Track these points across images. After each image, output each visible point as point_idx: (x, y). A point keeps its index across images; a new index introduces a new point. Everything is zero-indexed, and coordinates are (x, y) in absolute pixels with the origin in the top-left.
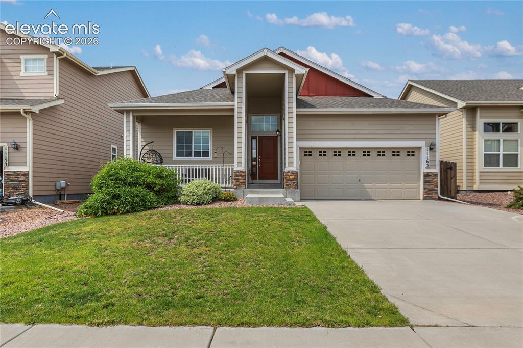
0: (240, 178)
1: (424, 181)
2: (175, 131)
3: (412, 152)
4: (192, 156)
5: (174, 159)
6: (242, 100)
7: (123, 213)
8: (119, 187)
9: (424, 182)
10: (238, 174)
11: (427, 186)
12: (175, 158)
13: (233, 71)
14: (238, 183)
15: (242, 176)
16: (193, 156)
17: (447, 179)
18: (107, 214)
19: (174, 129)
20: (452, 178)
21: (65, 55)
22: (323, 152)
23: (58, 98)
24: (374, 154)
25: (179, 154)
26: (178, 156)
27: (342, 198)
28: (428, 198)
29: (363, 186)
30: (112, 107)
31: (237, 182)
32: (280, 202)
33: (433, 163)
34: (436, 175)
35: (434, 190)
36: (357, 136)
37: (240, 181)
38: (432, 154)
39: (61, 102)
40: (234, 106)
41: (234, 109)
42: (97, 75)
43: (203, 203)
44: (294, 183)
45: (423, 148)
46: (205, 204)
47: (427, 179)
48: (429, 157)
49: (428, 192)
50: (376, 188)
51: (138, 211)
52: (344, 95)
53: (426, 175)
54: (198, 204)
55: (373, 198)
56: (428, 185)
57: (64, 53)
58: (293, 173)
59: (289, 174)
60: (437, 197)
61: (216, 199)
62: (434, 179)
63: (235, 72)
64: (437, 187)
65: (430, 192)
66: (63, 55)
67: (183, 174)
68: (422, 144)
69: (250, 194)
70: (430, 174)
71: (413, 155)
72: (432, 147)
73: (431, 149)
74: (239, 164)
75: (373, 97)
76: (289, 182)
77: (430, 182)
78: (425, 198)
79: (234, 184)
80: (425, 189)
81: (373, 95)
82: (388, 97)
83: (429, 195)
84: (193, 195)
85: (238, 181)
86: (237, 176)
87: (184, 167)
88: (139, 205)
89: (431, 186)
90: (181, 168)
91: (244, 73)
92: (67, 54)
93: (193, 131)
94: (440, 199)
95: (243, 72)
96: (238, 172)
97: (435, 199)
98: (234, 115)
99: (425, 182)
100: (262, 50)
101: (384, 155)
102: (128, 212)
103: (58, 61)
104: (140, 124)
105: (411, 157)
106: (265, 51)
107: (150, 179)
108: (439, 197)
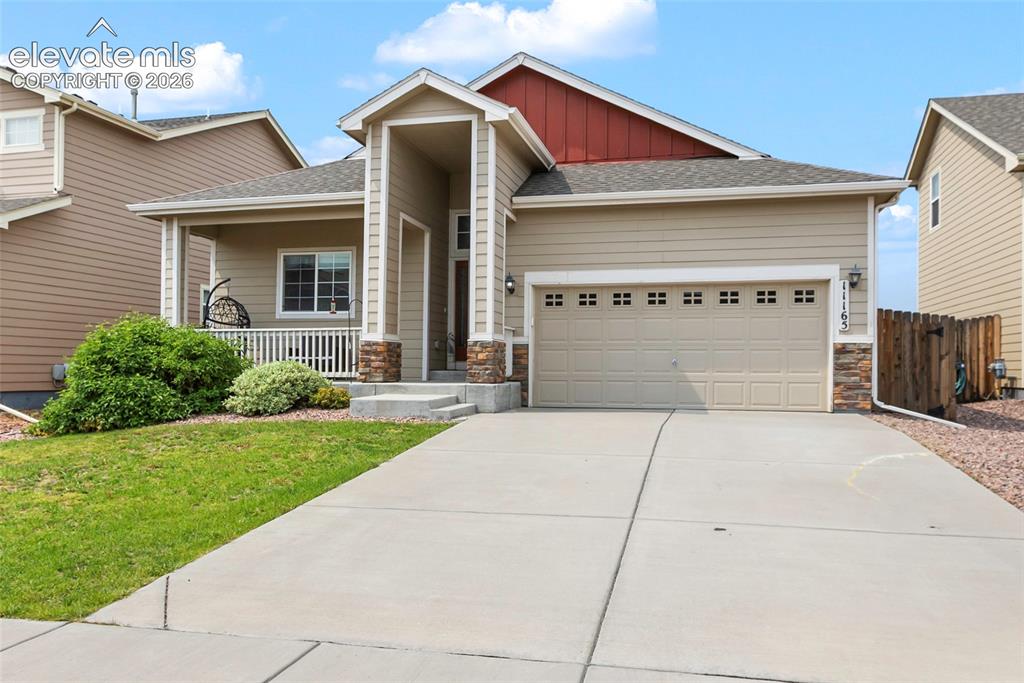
0: (373, 358)
1: (835, 364)
2: (281, 255)
3: (805, 294)
4: (313, 310)
5: (277, 317)
6: (379, 187)
7: (104, 430)
8: (102, 377)
9: (836, 369)
10: (368, 348)
11: (844, 379)
12: (280, 313)
13: (356, 124)
14: (367, 369)
15: (376, 353)
16: (316, 308)
17: (928, 359)
18: (77, 431)
19: (279, 250)
20: (941, 358)
21: (75, 107)
22: (588, 297)
23: (62, 195)
24: (711, 298)
25: (289, 305)
26: (286, 308)
27: (633, 405)
28: (845, 407)
29: (685, 377)
30: (136, 212)
31: (366, 366)
32: (421, 411)
33: (856, 319)
34: (866, 350)
35: (861, 387)
36: (669, 257)
37: (373, 364)
38: (857, 296)
39: (66, 202)
40: (363, 199)
41: (363, 205)
42: (160, 139)
43: (266, 411)
44: (487, 369)
45: (832, 281)
46: (271, 414)
47: (840, 361)
48: (847, 307)
49: (845, 394)
50: (715, 382)
51: (135, 426)
52: (671, 156)
53: (841, 350)
54: (258, 413)
55: (707, 406)
56: (845, 375)
57: (72, 102)
58: (484, 345)
59: (477, 349)
60: (869, 407)
61: (301, 403)
62: (860, 360)
63: (359, 127)
64: (869, 379)
65: (850, 393)
66: (70, 107)
67: (291, 349)
68: (831, 271)
69: (391, 392)
70: (850, 348)
71: (810, 300)
72: (855, 281)
73: (853, 285)
74: (372, 327)
75: (737, 157)
76: (475, 367)
77: (850, 369)
78: (837, 409)
79: (361, 370)
80: (836, 384)
81: (736, 154)
82: (774, 156)
83: (848, 401)
84: (246, 394)
85: (368, 363)
86: (367, 353)
87: (293, 335)
88: (136, 413)
89: (853, 378)
90: (287, 335)
91: (386, 125)
92: (79, 105)
93: (317, 254)
94: (875, 410)
95: (384, 123)
96: (368, 344)
97: (862, 411)
98: (363, 219)
99: (838, 367)
100: (416, 73)
101: (736, 301)
102: (114, 427)
103: (62, 119)
104: (214, 242)
105: (804, 305)
106: (423, 74)
107: (169, 360)
108: (873, 405)
